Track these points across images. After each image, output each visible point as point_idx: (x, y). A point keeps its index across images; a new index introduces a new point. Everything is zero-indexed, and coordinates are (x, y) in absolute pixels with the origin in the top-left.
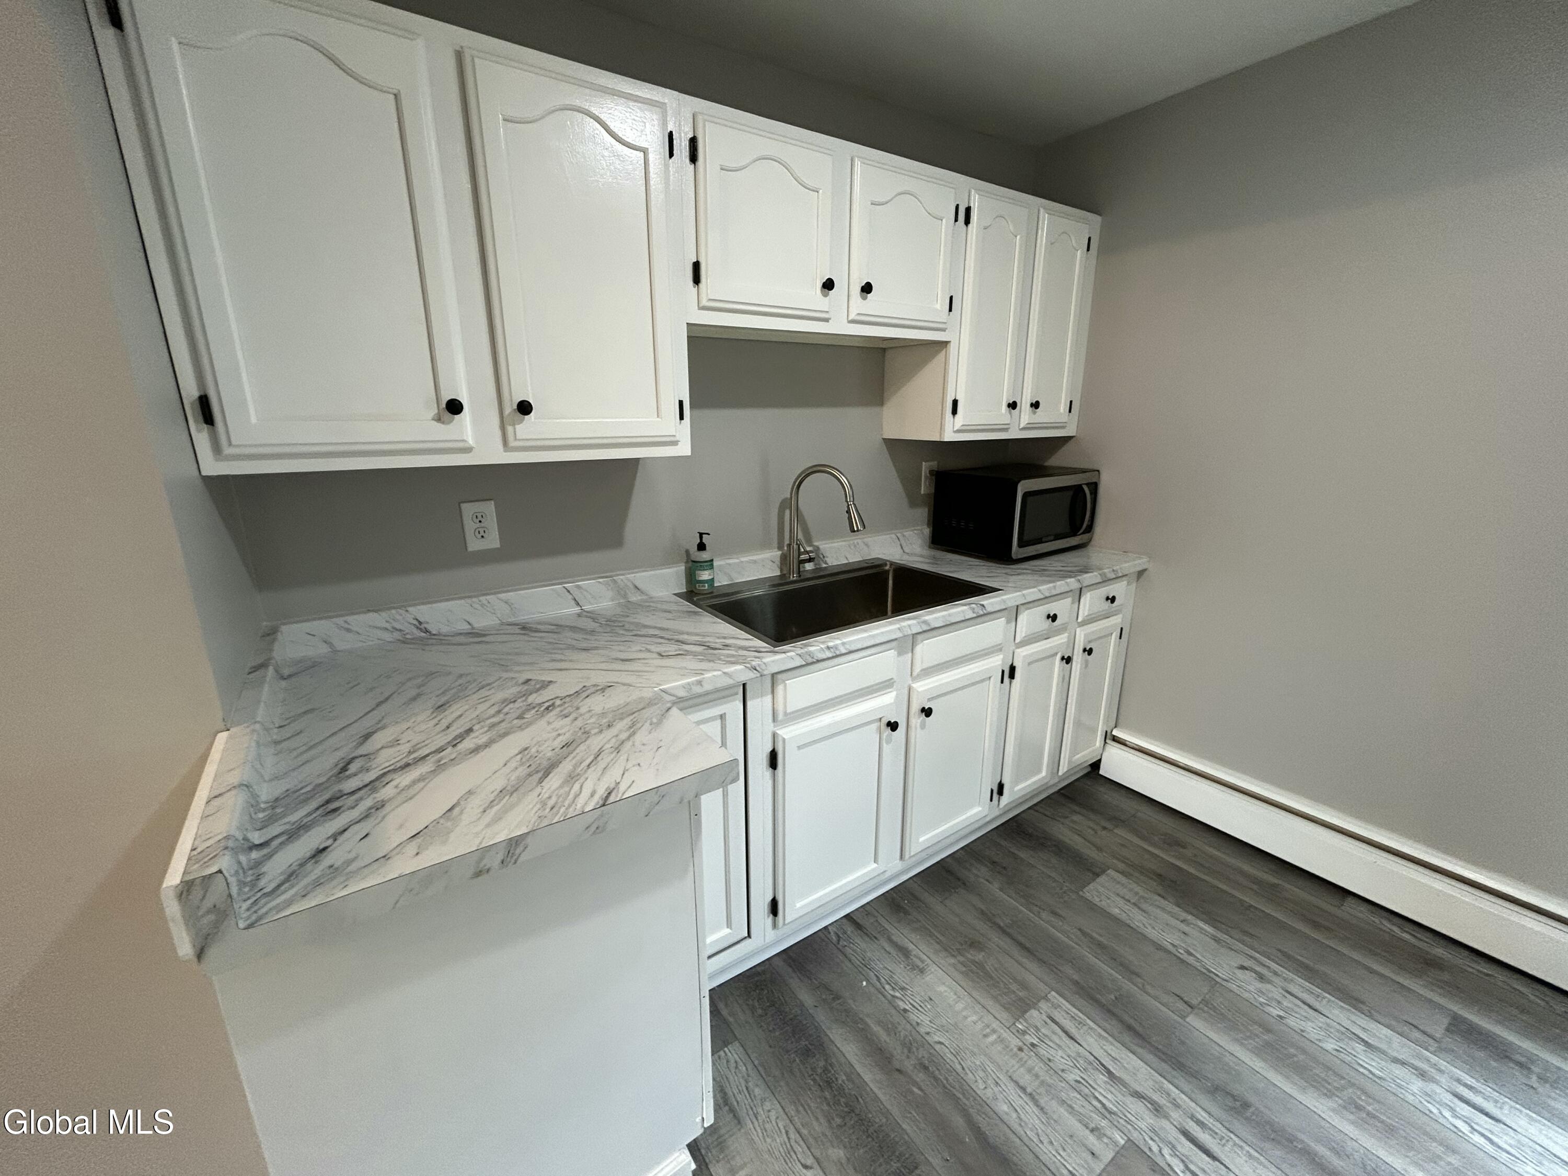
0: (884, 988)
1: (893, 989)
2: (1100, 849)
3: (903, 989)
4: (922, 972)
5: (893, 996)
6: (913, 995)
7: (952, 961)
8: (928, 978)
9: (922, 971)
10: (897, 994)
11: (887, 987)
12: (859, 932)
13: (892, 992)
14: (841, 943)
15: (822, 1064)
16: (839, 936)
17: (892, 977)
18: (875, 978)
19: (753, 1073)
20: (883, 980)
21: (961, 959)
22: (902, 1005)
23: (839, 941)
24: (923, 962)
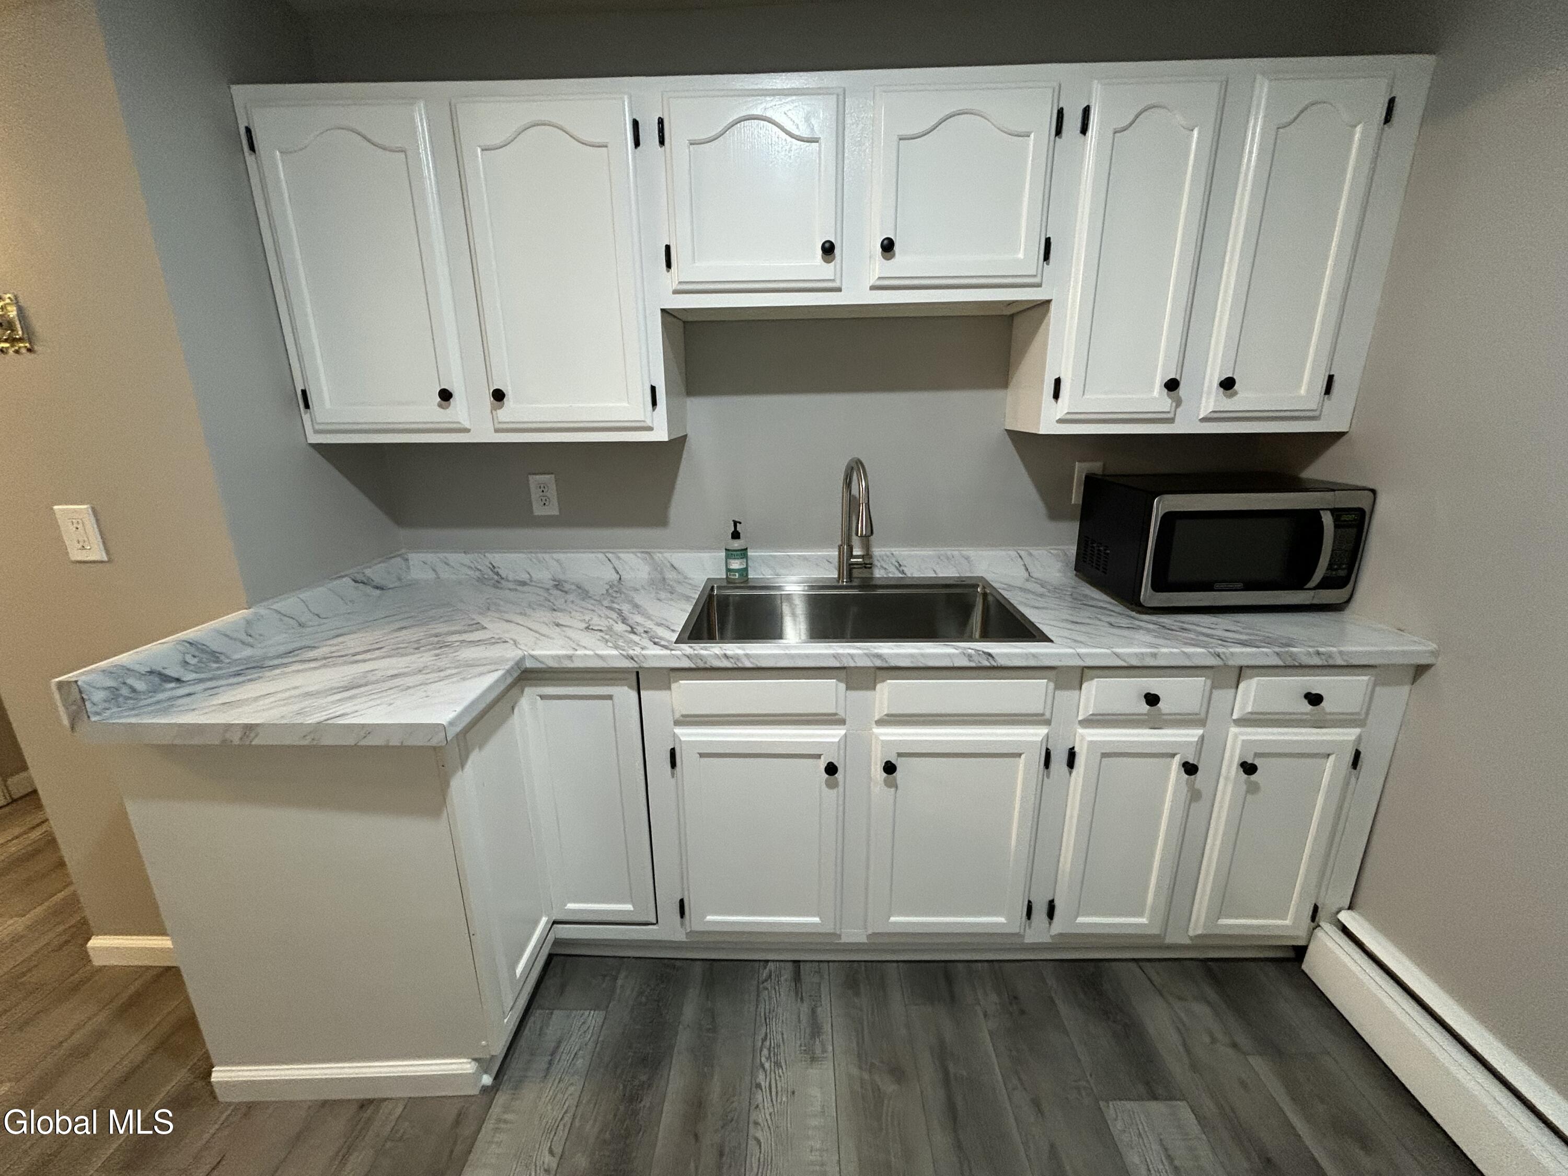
0: (761, 1051)
1: (769, 1058)
2: (1194, 1067)
3: (778, 1064)
4: (812, 1061)
5: (762, 1066)
6: (780, 1077)
7: (855, 1071)
8: (814, 1072)
9: (813, 1059)
10: (767, 1065)
11: (765, 1052)
12: (793, 984)
13: (763, 1059)
14: (765, 984)
15: (644, 1078)
16: (770, 976)
17: (779, 1046)
18: (763, 1035)
19: (591, 1045)
20: (768, 1043)
21: (866, 1076)
22: (761, 1077)
23: (766, 980)
24: (824, 1051)
